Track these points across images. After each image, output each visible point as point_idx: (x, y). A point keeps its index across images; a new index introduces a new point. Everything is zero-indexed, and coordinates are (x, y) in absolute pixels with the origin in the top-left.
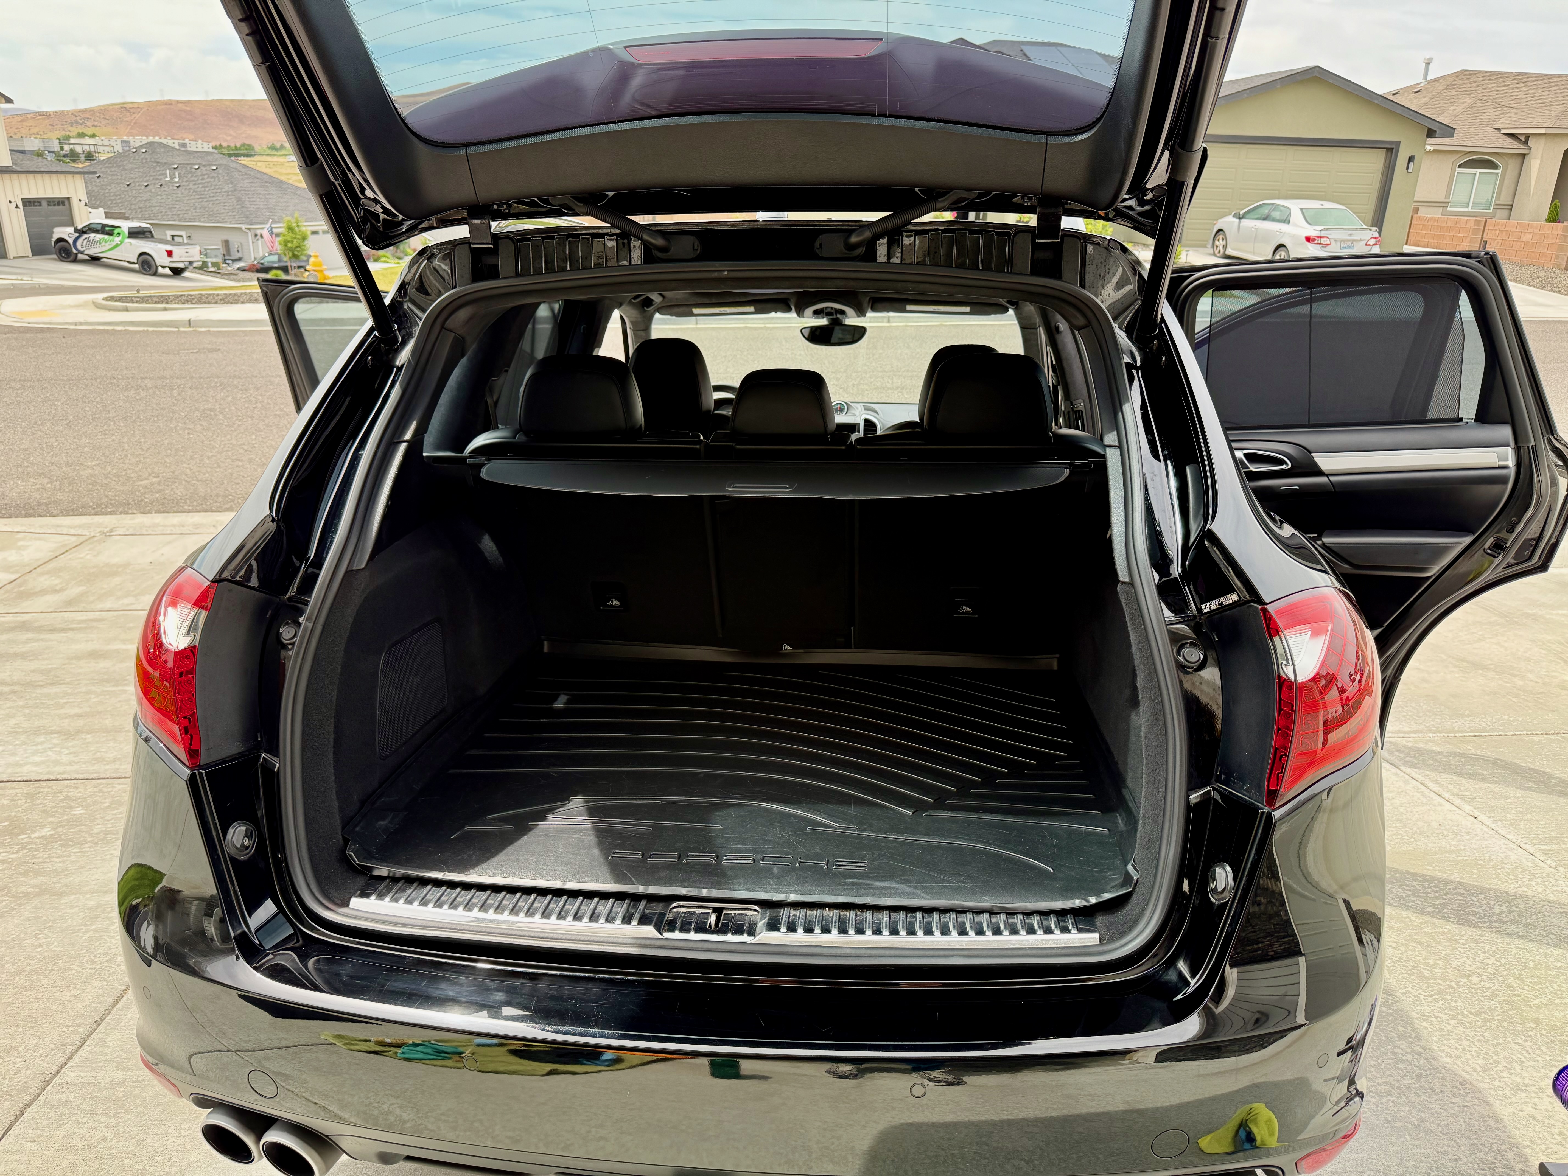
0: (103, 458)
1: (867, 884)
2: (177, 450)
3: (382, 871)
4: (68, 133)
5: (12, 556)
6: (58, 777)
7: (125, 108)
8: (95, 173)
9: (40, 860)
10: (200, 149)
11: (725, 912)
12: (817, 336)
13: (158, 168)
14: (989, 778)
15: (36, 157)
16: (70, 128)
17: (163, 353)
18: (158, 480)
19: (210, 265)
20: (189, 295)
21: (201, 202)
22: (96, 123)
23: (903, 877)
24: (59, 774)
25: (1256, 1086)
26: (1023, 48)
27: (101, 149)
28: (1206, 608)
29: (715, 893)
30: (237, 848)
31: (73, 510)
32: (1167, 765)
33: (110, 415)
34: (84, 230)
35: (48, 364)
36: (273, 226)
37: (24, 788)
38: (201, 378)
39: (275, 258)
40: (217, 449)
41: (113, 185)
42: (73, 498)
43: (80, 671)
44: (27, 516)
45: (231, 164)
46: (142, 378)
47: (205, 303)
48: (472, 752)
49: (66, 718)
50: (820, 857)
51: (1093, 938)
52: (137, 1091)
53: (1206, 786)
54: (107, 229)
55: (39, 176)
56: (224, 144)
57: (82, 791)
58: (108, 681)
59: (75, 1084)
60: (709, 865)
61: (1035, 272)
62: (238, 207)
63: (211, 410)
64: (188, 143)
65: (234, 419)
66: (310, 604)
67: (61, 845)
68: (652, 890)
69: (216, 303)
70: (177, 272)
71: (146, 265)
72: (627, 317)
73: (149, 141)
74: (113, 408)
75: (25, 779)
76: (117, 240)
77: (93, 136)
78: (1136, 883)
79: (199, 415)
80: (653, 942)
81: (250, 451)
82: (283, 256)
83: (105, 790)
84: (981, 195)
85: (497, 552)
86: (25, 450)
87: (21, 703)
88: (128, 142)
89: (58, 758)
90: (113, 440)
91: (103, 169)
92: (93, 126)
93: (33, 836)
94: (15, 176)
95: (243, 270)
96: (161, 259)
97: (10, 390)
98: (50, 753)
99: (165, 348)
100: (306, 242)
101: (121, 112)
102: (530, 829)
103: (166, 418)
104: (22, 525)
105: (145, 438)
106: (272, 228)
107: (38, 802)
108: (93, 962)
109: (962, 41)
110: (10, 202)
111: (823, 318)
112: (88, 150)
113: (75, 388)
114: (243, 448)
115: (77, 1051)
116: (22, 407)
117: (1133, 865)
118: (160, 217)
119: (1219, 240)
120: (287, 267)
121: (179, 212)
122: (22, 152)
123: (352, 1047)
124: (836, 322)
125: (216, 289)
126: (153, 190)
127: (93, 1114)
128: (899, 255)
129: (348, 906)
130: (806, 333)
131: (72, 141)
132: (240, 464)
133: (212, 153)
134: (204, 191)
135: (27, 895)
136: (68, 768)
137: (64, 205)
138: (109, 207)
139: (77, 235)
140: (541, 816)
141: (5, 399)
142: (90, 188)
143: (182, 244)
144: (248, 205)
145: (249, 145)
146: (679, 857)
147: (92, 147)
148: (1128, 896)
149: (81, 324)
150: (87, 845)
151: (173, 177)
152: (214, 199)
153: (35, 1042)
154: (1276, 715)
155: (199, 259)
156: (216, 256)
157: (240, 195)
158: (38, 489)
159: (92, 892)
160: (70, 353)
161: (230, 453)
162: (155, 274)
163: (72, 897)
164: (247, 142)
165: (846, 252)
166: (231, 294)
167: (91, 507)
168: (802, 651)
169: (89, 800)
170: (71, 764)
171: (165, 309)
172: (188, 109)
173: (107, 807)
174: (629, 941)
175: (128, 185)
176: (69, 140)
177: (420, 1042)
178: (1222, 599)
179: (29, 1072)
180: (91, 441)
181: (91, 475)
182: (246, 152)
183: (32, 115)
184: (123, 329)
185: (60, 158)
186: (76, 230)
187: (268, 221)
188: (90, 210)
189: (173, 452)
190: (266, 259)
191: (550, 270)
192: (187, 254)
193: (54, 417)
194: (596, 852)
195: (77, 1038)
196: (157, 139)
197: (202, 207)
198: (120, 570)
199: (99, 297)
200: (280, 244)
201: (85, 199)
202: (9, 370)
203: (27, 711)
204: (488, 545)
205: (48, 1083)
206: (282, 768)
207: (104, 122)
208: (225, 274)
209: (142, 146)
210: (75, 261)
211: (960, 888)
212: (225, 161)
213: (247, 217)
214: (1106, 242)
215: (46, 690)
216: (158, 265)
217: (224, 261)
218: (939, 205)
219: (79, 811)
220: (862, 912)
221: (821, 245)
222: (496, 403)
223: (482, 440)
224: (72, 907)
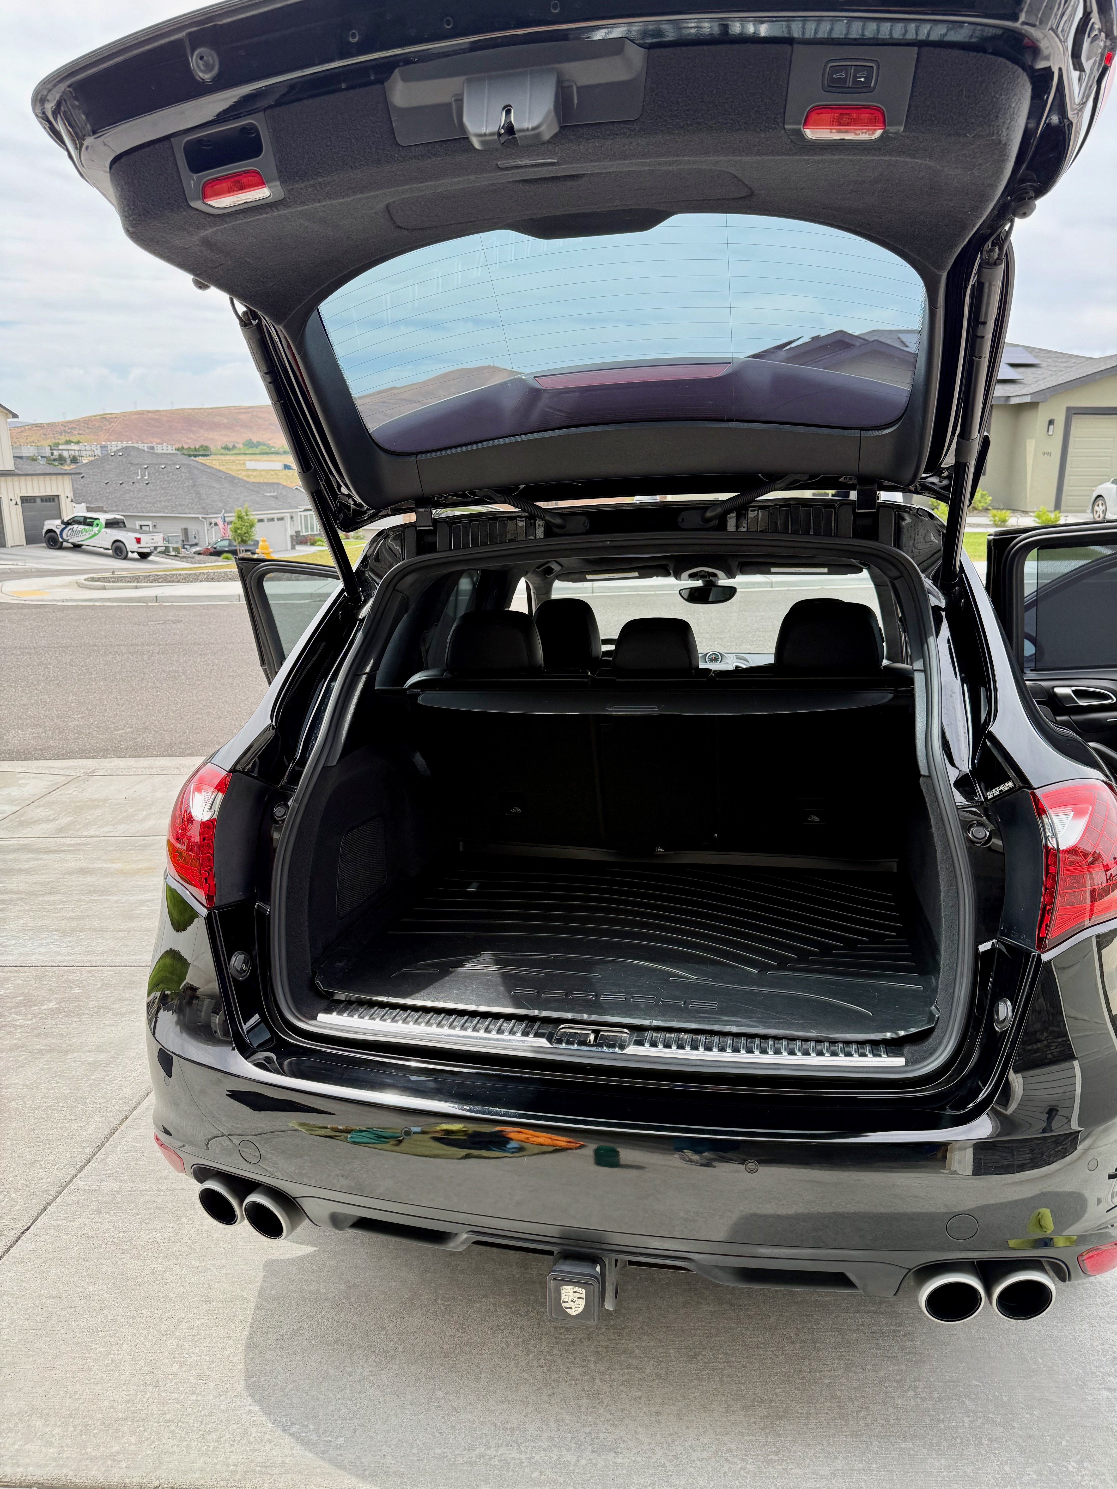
0: (86, 712)
1: (715, 1018)
2: (147, 705)
3: (341, 996)
4: (57, 441)
5: (14, 792)
6: (60, 964)
7: (105, 418)
8: (81, 473)
9: (49, 1026)
10: (165, 451)
11: (602, 1033)
12: (696, 596)
13: (132, 468)
14: (826, 950)
15: (32, 462)
16: (59, 437)
17: (135, 624)
18: (131, 730)
19: (171, 549)
20: (156, 575)
21: (166, 496)
22: (81, 432)
23: (747, 1014)
24: (60, 962)
25: (1043, 1194)
26: (900, 335)
27: (83, 453)
28: (990, 795)
29: (594, 1018)
30: (237, 971)
31: (63, 755)
32: (959, 921)
33: (93, 676)
34: (70, 522)
35: (42, 634)
36: (225, 515)
37: (33, 972)
38: (166, 645)
39: (226, 543)
40: (180, 705)
41: (94, 484)
42: (63, 745)
43: (71, 884)
44: (26, 759)
45: (192, 463)
46: (118, 645)
47: (170, 582)
48: (405, 920)
49: (63, 920)
50: (679, 998)
51: (900, 1061)
52: (131, 1198)
53: (993, 939)
54: (88, 520)
55: (35, 478)
56: (186, 446)
57: (79, 975)
58: (94, 892)
59: (84, 1190)
60: (591, 1000)
61: (856, 535)
62: (197, 499)
63: (175, 672)
64: (155, 446)
65: (195, 679)
66: (297, 791)
67: (65, 1016)
68: (545, 1014)
69: (179, 582)
70: (144, 556)
71: (119, 550)
72: (531, 583)
73: (124, 446)
74: (94, 671)
75: (34, 965)
76: (95, 529)
77: (78, 443)
78: (937, 1021)
79: (165, 676)
80: (545, 1050)
81: (209, 706)
82: (233, 541)
83: (97, 975)
84: (811, 478)
85: (426, 766)
86: (24, 705)
87: (27, 908)
88: (106, 447)
89: (59, 950)
90: (95, 697)
91: (87, 471)
92: (79, 434)
93: (42, 1008)
94: (16, 478)
95: (199, 553)
96: (131, 545)
97: (12, 656)
98: (52, 946)
99: (137, 620)
100: (253, 529)
101: (102, 422)
102: (451, 973)
103: (138, 679)
104: (22, 767)
105: (121, 695)
106: (224, 517)
107: (45, 983)
108: (94, 1103)
109: (841, 332)
110: (11, 500)
111: (698, 580)
112: (73, 454)
113: (64, 654)
114: (202, 704)
115: (84, 1167)
116: (22, 670)
117: (936, 1007)
118: (131, 510)
119: (1098, 505)
120: (236, 550)
121: (147, 505)
122: (21, 458)
123: (313, 1133)
124: (710, 585)
125: (178, 569)
126: (127, 488)
127: (99, 1212)
128: (745, 525)
129: (316, 1019)
130: (686, 594)
131: (61, 447)
132: (200, 716)
133: (177, 454)
134: (169, 487)
135: (40, 1051)
136: (67, 958)
137: (54, 500)
138: (90, 503)
139: (63, 526)
140: (461, 964)
141: (8, 664)
142: (75, 486)
143: (149, 532)
144: (205, 497)
145: (206, 447)
146: (566, 995)
147: (77, 452)
148: (931, 1031)
149: (67, 600)
150: (85, 1016)
151: (143, 476)
152: (177, 493)
153: (52, 1158)
154: (1044, 877)
155: (163, 545)
156: (177, 542)
157: (199, 489)
158: (35, 738)
159: (90, 1051)
160: (60, 625)
161: (191, 708)
162: (126, 558)
163: (75, 1055)
164: (205, 444)
165: (702, 523)
166: (191, 574)
167: (77, 752)
168: (673, 853)
169: (85, 983)
170: (68, 954)
171: (136, 587)
172: (157, 417)
173: (99, 988)
174: (527, 1048)
175: (106, 483)
176: (58, 447)
177: (365, 1129)
178: (1001, 787)
179: (49, 1180)
180: (77, 698)
181: (77, 726)
182: (203, 452)
183: (29, 427)
184: (102, 604)
185: (50, 461)
186: (63, 522)
187: (221, 511)
188: (74, 505)
189: (144, 707)
190: (218, 544)
191: (475, 544)
192: (152, 541)
193: (47, 678)
194: (502, 989)
195: (84, 1157)
196: (130, 444)
197: (167, 500)
198: (100, 804)
199: (81, 578)
200: (232, 531)
201: (71, 495)
202: (11, 639)
203: (32, 914)
204: (419, 760)
205: (64, 1189)
206: (272, 912)
207: (87, 431)
208: (184, 557)
209: (119, 450)
210: (61, 548)
211: (792, 1024)
212: (185, 460)
213: (204, 508)
214: (916, 511)
215: (45, 898)
216: (128, 550)
217: (183, 546)
218: (777, 486)
219: (76, 991)
220: (711, 1036)
221: (683, 519)
222: (427, 651)
223: (416, 678)
224: (76, 1062)
